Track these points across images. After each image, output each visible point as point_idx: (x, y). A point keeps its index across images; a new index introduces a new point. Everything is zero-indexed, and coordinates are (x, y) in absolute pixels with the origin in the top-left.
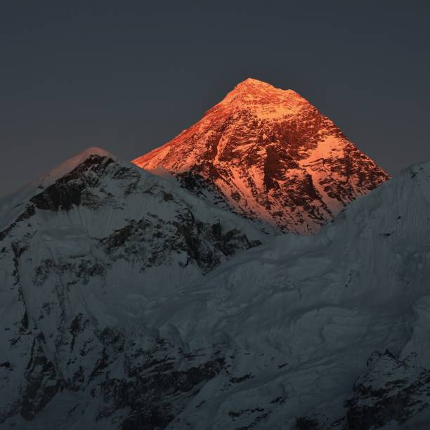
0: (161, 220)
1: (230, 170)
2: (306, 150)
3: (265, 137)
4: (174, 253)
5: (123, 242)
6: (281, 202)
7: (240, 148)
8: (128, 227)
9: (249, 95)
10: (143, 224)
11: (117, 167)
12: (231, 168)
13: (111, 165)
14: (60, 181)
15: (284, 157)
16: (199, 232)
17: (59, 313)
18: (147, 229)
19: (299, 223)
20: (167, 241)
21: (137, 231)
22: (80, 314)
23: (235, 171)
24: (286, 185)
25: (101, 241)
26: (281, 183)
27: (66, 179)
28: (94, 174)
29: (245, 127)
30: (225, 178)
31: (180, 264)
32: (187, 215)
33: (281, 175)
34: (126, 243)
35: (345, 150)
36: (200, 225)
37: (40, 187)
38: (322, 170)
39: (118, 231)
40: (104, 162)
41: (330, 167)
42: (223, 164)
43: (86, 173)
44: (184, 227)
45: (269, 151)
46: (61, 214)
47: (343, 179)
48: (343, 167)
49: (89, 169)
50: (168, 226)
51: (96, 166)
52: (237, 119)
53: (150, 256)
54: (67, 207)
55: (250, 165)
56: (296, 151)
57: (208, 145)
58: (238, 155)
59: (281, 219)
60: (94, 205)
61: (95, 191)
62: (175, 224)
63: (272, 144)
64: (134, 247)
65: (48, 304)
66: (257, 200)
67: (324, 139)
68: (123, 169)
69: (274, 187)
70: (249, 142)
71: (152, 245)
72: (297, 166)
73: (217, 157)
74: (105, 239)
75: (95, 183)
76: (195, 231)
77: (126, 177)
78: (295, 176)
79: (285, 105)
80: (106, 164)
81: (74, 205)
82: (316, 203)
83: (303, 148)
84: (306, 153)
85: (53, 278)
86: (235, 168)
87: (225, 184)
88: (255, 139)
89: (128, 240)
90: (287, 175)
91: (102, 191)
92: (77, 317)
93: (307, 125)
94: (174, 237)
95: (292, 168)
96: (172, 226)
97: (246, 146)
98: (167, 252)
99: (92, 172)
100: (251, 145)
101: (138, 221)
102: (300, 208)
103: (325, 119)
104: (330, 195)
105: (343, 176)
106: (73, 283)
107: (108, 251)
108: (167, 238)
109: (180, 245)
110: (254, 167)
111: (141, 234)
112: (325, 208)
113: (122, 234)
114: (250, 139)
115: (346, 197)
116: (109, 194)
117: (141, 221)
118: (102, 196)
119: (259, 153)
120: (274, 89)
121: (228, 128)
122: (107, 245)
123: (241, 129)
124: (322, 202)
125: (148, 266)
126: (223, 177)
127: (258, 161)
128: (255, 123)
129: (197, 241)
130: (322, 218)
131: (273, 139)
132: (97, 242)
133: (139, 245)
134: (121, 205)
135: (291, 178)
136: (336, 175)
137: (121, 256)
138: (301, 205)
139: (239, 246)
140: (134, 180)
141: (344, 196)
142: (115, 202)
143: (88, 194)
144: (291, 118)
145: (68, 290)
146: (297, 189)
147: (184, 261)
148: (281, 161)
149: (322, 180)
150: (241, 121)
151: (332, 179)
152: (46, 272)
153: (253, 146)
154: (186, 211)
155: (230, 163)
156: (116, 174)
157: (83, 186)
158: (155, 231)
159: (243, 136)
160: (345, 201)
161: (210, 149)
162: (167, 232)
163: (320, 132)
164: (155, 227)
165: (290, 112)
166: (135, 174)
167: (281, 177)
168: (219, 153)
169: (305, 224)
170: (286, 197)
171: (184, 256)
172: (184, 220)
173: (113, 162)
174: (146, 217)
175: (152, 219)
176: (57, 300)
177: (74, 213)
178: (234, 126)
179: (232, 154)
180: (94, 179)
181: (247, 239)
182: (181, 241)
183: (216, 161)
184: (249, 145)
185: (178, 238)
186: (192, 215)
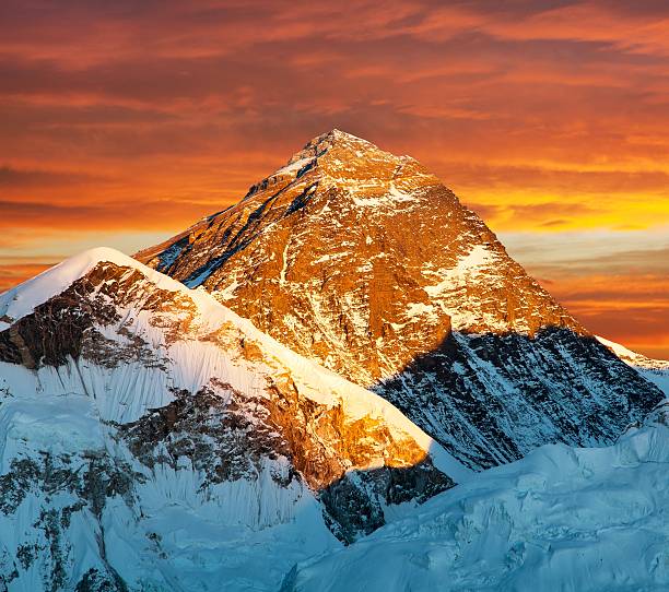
0: (238, 394)
1: (307, 299)
2: (435, 270)
3: (369, 240)
4: (265, 460)
5: (166, 431)
6: (397, 363)
7: (325, 258)
8: (175, 403)
9: (337, 162)
10: (204, 400)
11: (151, 288)
12: (308, 295)
13: (141, 283)
14: (42, 309)
15: (400, 281)
16: (307, 421)
17: (51, 568)
18: (212, 410)
19: (430, 405)
20: (249, 434)
21: (191, 411)
22: (92, 571)
23: (316, 301)
24: (404, 332)
25: (124, 428)
26: (396, 327)
27: (54, 305)
28: (106, 297)
29: (334, 221)
30: (300, 314)
31: (276, 479)
32: (287, 386)
33: (395, 313)
34: (171, 434)
35: (506, 273)
36: (310, 405)
37: (6, 319)
38: (467, 309)
39: (155, 411)
40: (125, 277)
41: (479, 304)
42: (295, 287)
43: (92, 297)
44: (281, 409)
45: (379, 264)
46: (46, 372)
47: (502, 326)
48: (502, 304)
49: (97, 288)
50: (252, 406)
51: (110, 283)
52: (322, 204)
53: (218, 461)
54: (56, 361)
55: (341, 292)
56: (419, 270)
57: (269, 251)
58: (323, 271)
59: (399, 396)
60: (106, 358)
61: (109, 332)
62: (263, 402)
63: (382, 255)
64: (185, 442)
65: (28, 549)
66: (356, 357)
67: (469, 251)
68: (162, 293)
69: (384, 335)
70: (340, 250)
71: (221, 441)
72: (425, 298)
73: (283, 274)
74: (132, 425)
75: (109, 316)
76: (300, 416)
77: (168, 309)
78: (422, 317)
79: (400, 183)
80: (129, 283)
81: (69, 358)
82: (457, 368)
83: (430, 265)
84: (437, 274)
85: (35, 500)
86: (316, 296)
87: (300, 326)
88: (353, 244)
89: (175, 430)
90: (410, 314)
91: (122, 331)
92: (86, 576)
93: (438, 223)
94: (263, 428)
95: (415, 302)
96: (260, 407)
97: (335, 256)
98: (249, 455)
99: (101, 294)
100: (345, 254)
101: (194, 394)
102: (431, 377)
103: (469, 214)
104: (480, 354)
105: (502, 322)
106: (74, 509)
107: (137, 449)
108: (250, 429)
109: (275, 443)
110: (349, 298)
111: (200, 418)
112: (474, 378)
113: (164, 417)
114: (344, 244)
115: (510, 360)
116: (138, 339)
117: (199, 393)
118: (123, 340)
119: (360, 269)
120: (378, 153)
121: (303, 221)
122: (137, 438)
123: (327, 224)
124: (468, 367)
125: (215, 480)
126: (296, 310)
127: (357, 285)
128: (352, 213)
129: (303, 437)
130: (468, 398)
131: (383, 246)
132: (115, 431)
133: (195, 440)
134: (161, 362)
135: (415, 320)
136: (489, 319)
137: (161, 459)
138: (430, 371)
140: (184, 316)
141: (505, 358)
142: (150, 353)
143: (97, 336)
144: (411, 209)
145: (66, 523)
146: (425, 340)
147: (284, 474)
148: (397, 288)
149: (466, 326)
150: (326, 208)
151: (485, 326)
152: (22, 485)
153: (350, 256)
154: (285, 380)
155: (306, 285)
156: (147, 303)
157: (87, 321)
158: (226, 413)
159: (330, 237)
160: (508, 367)
161: (272, 258)
162: (249, 417)
163: (460, 238)
164: (228, 406)
165: (407, 198)
166: (187, 304)
167: (395, 316)
168: (286, 265)
169: (441, 407)
170: (405, 353)
171: (283, 464)
172: (281, 396)
173: (143, 278)
174: (210, 386)
175: (220, 392)
176: (44, 542)
177: (69, 372)
178: (313, 217)
179: (310, 270)
180: (107, 308)
181: (390, 437)
182: (276, 434)
183: (282, 281)
184: (341, 255)
185: (271, 430)
186: (295, 388)
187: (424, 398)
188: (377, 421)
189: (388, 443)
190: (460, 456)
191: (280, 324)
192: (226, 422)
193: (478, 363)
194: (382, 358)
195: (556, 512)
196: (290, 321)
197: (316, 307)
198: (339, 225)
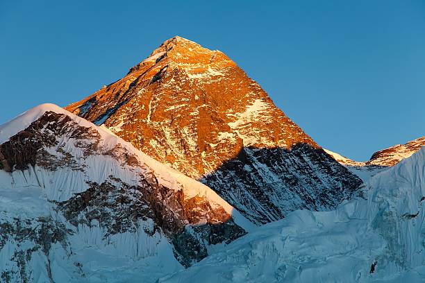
0: (125, 185)
1: (162, 131)
2: (234, 113)
3: (197, 97)
4: (140, 221)
5: (84, 206)
6: (213, 166)
7: (173, 108)
8: (89, 190)
9: (178, 54)
10: (105, 188)
11: (75, 126)
12: (163, 128)
13: (70, 123)
14: (14, 138)
15: (214, 120)
16: (163, 199)
18: (110, 193)
19: (232, 189)
20: (131, 206)
21: (99, 194)
23: (167, 132)
24: (217, 148)
25: (61, 204)
26: (212, 145)
27: (21, 136)
28: (50, 131)
29: (177, 87)
30: (159, 139)
31: (146, 231)
32: (152, 180)
33: (212, 138)
34: (87, 207)
35: (273, 115)
36: (165, 190)
38: (251, 135)
39: (79, 194)
40: (61, 120)
41: (258, 132)
42: (156, 124)
43: (42, 131)
44: (149, 192)
45: (202, 111)
46: (17, 174)
47: (272, 144)
48: (271, 132)
49: (45, 126)
50: (132, 191)
51: (52, 123)
52: (170, 77)
53: (114, 222)
54: (22, 167)
55: (182, 127)
56: (225, 114)
57: (141, 104)
58: (171, 115)
59: (214, 184)
60: (50, 166)
61: (52, 150)
62: (139, 188)
63: (204, 105)
64: (95, 212)
65: (8, 273)
66: (190, 163)
67: (252, 103)
68: (81, 128)
69: (206, 150)
70: (181, 103)
71: (115, 211)
72: (228, 129)
73: (149, 117)
74: (66, 202)
75: (52, 142)
76: (159, 196)
77: (85, 137)
78: (227, 140)
79: (213, 65)
80: (63, 123)
81: (30, 165)
82: (247, 168)
83: (231, 111)
84: (235, 116)
85: (11, 245)
86: (167, 129)
87: (159, 146)
88: (188, 100)
89: (90, 205)
90: (220, 138)
91: (59, 150)
93: (235, 88)
94: (139, 203)
95: (223, 131)
96: (137, 191)
97: (178, 107)
98: (131, 218)
99: (47, 130)
100: (184, 105)
101: (100, 185)
102: (232, 173)
103: (252, 82)
104: (259, 160)
105: (271, 142)
106: (33, 250)
107: (68, 216)
108: (131, 204)
109: (146, 211)
110: (186, 130)
111: (104, 198)
112: (257, 174)
113: (83, 198)
114: (183, 100)
115: (276, 163)
116: (68, 154)
117: (103, 184)
118: (59, 155)
119: (192, 114)
120: (201, 48)
121: (160, 87)
122: (68, 209)
123: (173, 89)
124: (253, 167)
125: (112, 233)
126: (156, 137)
127: (191, 123)
128: (187, 82)
129: (161, 208)
130: (253, 184)
131: (205, 101)
132: (56, 206)
133: (101, 211)
134: (81, 167)
135: (223, 142)
136: (264, 141)
137: (82, 221)
138: (232, 170)
139: (202, 214)
140: (94, 141)
141: (273, 162)
142: (75, 162)
143: (45, 153)
144: (220, 79)
145: (29, 258)
146: (229, 153)
147: (151, 229)
148: (212, 124)
149: (252, 145)
150: (173, 80)
151: (262, 144)
152: (4, 237)
153: (186, 106)
154: (151, 176)
155: (162, 123)
156: (73, 134)
157: (39, 145)
158: (118, 195)
159: (175, 96)
160: (275, 167)
161: (143, 108)
162: (131, 197)
163: (247, 95)
164: (119, 191)
165: (218, 73)
166: (95, 134)
167: (212, 140)
168: (150, 112)
169: (238, 190)
170: (218, 160)
171: (150, 223)
172: (149, 185)
173: (71, 120)
174: (109, 180)
175: (115, 183)
176: (16, 269)
177: (30, 174)
178: (166, 85)
179: (164, 114)
180: (51, 137)
181: (210, 207)
182: (146, 206)
183: (149, 121)
184: (181, 106)
185: (143, 204)
186: (157, 180)
187: (229, 185)
188: (202, 198)
189: (209, 210)
190: (249, 217)
191: (148, 145)
192: (118, 200)
193: (258, 165)
194: (205, 163)
195: (304, 247)
196: (153, 143)
197: (168, 135)
198: (180, 89)
